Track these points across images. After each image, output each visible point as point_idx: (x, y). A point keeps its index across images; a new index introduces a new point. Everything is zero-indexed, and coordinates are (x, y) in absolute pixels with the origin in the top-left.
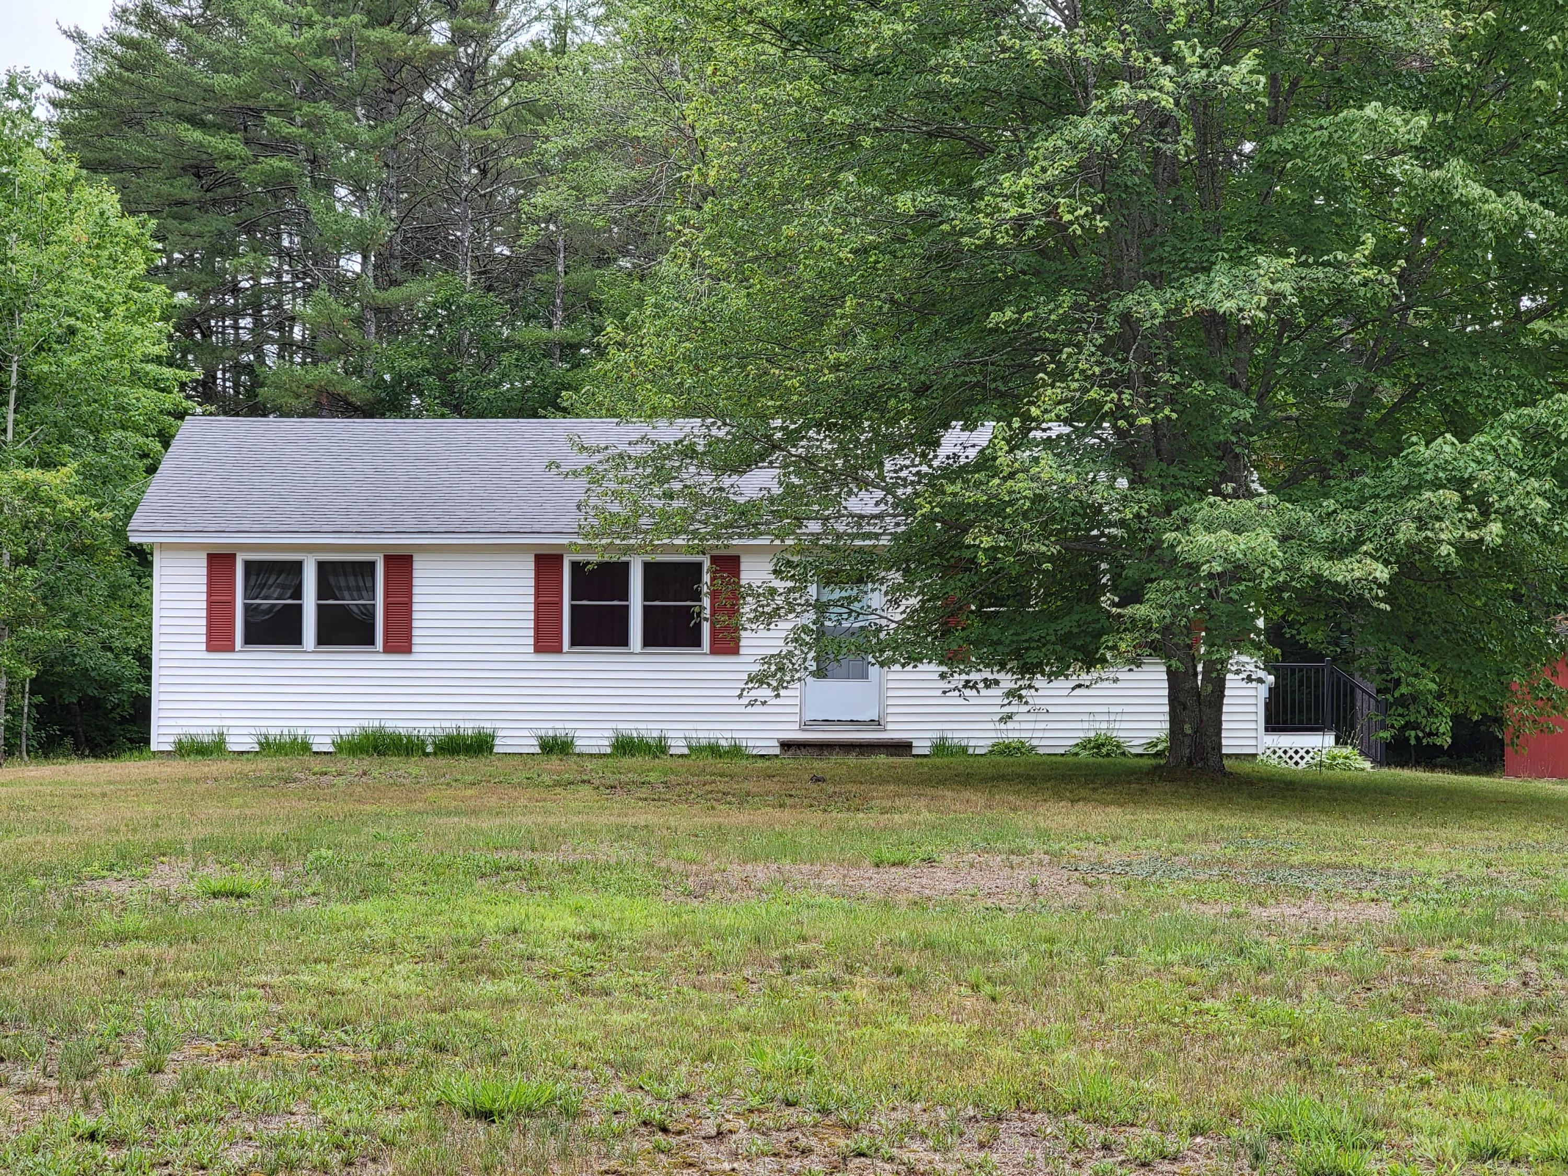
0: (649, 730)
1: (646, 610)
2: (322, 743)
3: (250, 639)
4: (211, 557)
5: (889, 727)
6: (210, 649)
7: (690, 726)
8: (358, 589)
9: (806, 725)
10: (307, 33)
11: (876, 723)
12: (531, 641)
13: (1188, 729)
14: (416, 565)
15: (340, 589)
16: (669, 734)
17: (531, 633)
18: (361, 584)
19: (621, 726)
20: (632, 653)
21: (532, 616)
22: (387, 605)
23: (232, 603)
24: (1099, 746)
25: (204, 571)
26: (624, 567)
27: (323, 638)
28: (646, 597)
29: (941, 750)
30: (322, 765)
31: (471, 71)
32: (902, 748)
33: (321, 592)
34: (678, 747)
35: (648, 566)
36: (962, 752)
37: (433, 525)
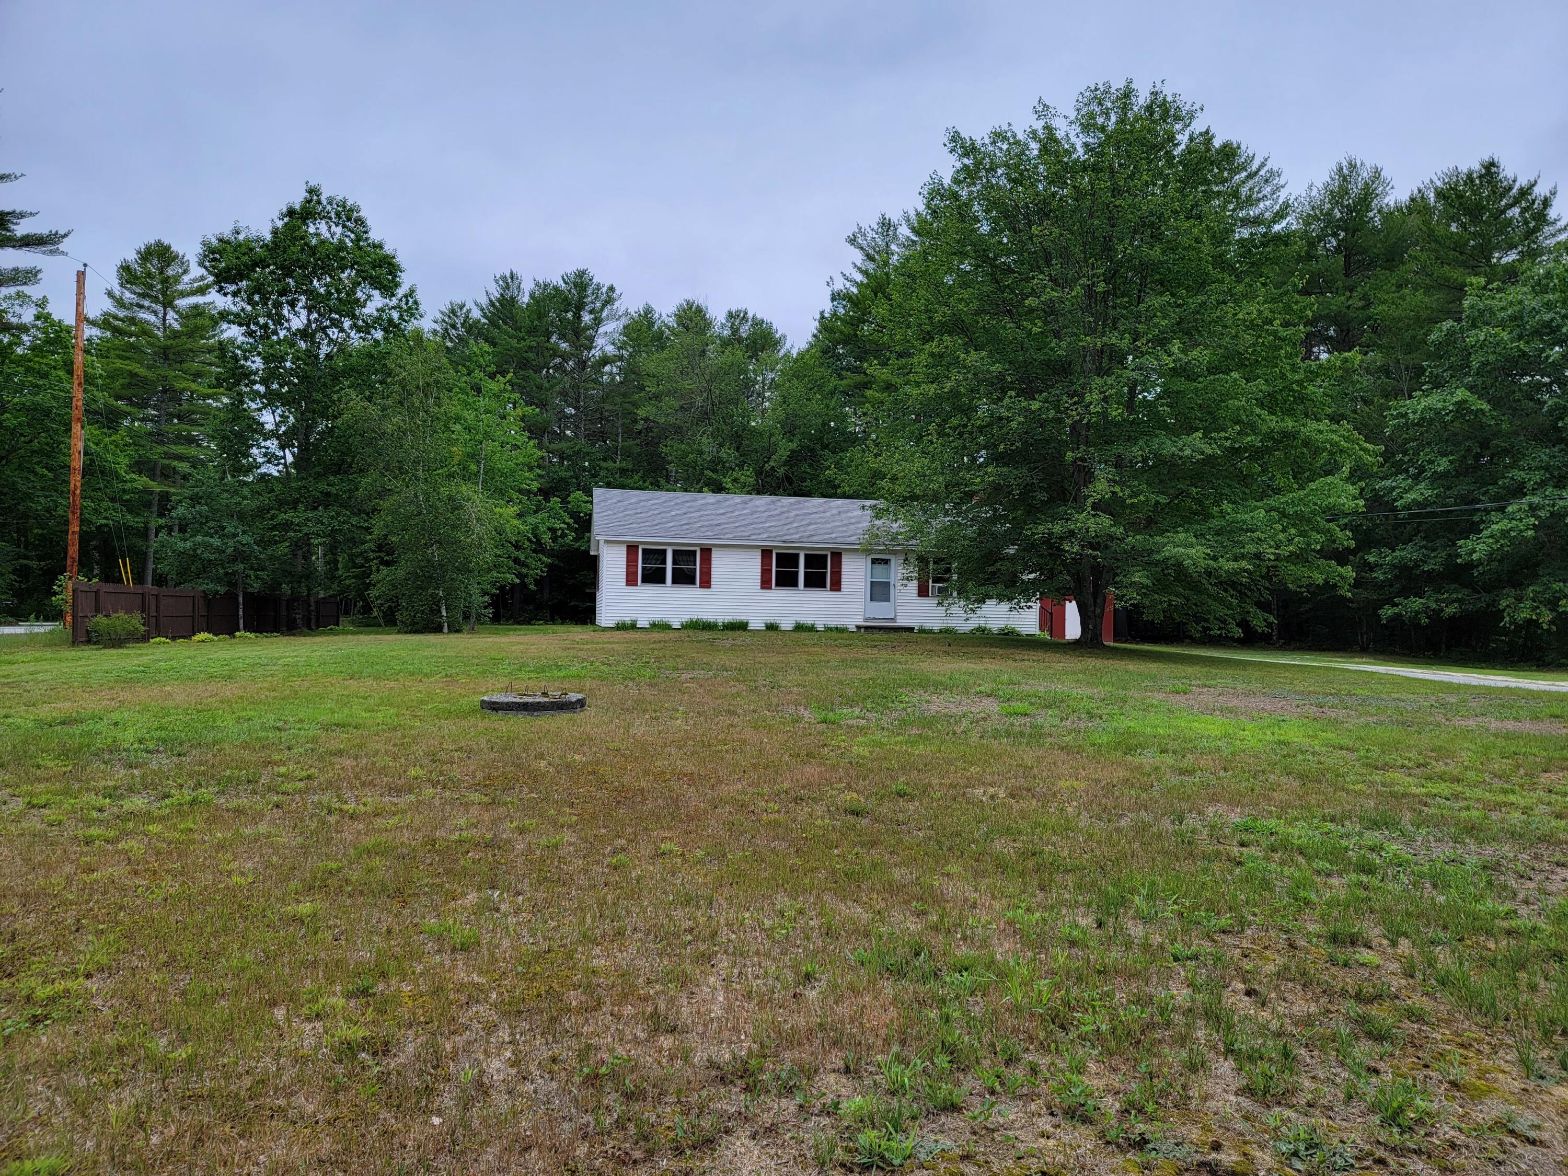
0: (808, 621)
1: (806, 573)
2: (676, 625)
3: (644, 581)
4: (628, 547)
5: (898, 621)
6: (627, 584)
7: (826, 619)
8: (687, 561)
9: (866, 620)
10: (523, 343)
11: (893, 619)
12: (760, 584)
13: (1091, 627)
14: (713, 553)
15: (680, 561)
16: (816, 623)
17: (760, 581)
18: (689, 559)
19: (798, 619)
20: (800, 590)
21: (759, 574)
22: (701, 568)
23: (637, 566)
25: (625, 553)
26: (797, 555)
27: (675, 581)
28: (806, 567)
29: (922, 631)
30: (677, 634)
31: (585, 362)
32: (910, 630)
33: (674, 562)
34: (820, 628)
35: (806, 556)
36: (930, 632)
37: (721, 536)
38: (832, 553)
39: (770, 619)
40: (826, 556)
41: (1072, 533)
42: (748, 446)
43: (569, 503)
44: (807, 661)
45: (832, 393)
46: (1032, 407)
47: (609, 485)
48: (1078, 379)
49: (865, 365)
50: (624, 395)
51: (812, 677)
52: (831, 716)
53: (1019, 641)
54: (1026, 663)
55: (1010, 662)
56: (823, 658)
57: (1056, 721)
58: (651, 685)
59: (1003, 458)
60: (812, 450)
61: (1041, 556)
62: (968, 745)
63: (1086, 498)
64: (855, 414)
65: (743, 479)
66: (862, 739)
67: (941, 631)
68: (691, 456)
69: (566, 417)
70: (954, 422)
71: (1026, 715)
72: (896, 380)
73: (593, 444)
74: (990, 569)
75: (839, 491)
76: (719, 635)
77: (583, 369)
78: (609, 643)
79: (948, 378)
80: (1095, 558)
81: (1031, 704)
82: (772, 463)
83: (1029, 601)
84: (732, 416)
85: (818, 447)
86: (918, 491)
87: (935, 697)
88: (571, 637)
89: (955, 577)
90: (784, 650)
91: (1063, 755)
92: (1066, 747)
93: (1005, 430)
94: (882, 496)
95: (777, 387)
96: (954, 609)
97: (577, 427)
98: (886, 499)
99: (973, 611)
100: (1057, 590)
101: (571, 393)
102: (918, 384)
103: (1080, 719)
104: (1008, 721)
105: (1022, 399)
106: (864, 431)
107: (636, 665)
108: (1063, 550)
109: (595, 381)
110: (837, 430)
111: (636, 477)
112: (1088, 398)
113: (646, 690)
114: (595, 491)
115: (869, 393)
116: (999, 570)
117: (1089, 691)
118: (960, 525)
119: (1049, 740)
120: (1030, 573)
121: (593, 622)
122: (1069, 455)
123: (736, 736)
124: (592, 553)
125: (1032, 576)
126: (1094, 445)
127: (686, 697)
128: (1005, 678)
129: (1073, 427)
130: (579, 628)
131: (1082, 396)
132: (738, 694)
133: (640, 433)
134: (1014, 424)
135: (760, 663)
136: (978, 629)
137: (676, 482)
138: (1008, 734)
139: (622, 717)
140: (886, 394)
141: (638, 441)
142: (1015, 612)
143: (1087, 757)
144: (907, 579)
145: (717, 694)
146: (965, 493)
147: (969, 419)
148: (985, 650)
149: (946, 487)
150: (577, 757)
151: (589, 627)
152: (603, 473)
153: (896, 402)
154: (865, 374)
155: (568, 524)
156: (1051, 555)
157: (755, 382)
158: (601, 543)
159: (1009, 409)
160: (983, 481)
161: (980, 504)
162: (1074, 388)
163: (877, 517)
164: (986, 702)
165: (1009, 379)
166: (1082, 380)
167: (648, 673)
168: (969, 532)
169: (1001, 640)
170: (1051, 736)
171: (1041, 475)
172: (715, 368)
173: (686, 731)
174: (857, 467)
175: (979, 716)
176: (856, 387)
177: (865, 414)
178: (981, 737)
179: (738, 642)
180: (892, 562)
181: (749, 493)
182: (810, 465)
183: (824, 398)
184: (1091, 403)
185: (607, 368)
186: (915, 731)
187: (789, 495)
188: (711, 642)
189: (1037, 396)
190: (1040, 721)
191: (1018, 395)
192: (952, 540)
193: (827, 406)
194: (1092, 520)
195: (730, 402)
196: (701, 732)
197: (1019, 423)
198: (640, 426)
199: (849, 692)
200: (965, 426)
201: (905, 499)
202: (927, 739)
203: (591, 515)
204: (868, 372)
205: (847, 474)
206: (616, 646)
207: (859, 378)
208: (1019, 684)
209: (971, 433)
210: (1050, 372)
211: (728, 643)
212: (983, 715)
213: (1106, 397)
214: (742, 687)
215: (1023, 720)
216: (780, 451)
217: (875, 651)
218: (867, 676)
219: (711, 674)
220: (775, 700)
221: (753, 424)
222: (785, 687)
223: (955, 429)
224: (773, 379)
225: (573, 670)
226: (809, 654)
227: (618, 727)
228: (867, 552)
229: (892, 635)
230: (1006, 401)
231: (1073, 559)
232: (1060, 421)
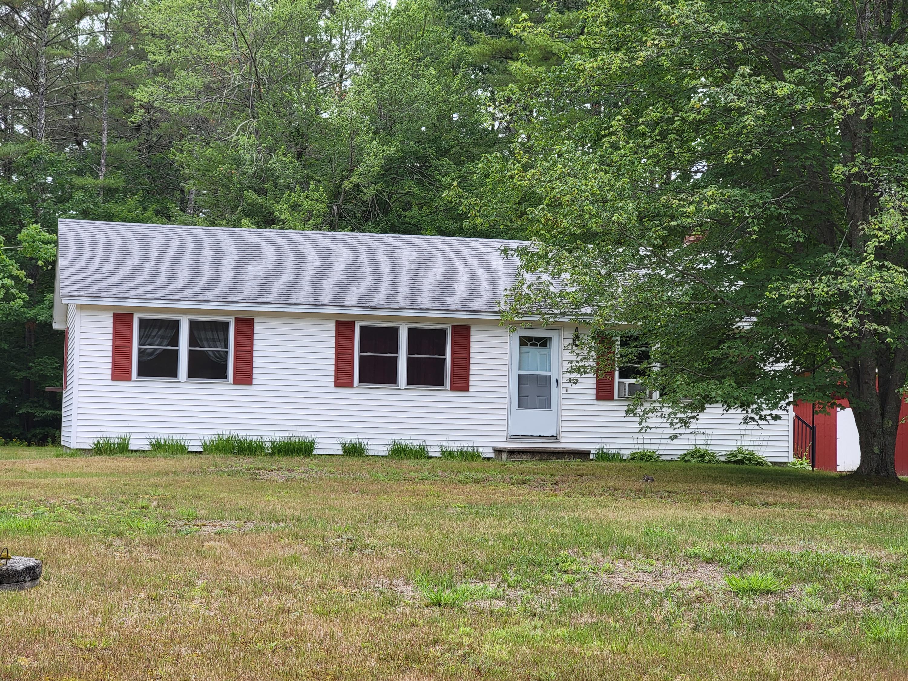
0: (414, 440)
1: (410, 360)
2: (195, 446)
3: (141, 373)
4: (116, 316)
5: (563, 440)
6: (114, 379)
7: (444, 438)
8: (214, 340)
9: (511, 439)
11: (555, 438)
12: (333, 379)
13: (876, 450)
14: (256, 325)
15: (201, 340)
16: (427, 443)
17: (333, 373)
18: (216, 337)
19: (397, 437)
20: (400, 389)
21: (333, 362)
22: (236, 352)
23: (130, 348)
24: (702, 456)
25: (111, 325)
26: (396, 331)
27: (193, 373)
28: (410, 351)
29: (603, 456)
30: (195, 461)
31: (48, 13)
32: (584, 455)
33: (193, 342)
34: (434, 452)
35: (411, 331)
36: (616, 458)
37: (269, 299)
38: (454, 328)
39: (351, 438)
40: (443, 332)
41: (844, 296)
42: (317, 151)
43: (19, 243)
44: (412, 507)
45: (455, 67)
46: (779, 93)
47: (85, 215)
48: (852, 48)
49: (508, 20)
50: (112, 68)
51: (417, 531)
52: (448, 595)
53: (761, 473)
54: (772, 509)
55: (744, 508)
56: (437, 501)
57: (817, 603)
58: (150, 545)
59: (732, 173)
60: (424, 159)
61: (794, 333)
62: (672, 642)
63: (867, 238)
64: (493, 100)
65: (307, 204)
66: (500, 632)
67: (633, 458)
68: (221, 167)
69: (18, 103)
70: (652, 113)
71: (769, 592)
72: (558, 46)
73: (61, 147)
74: (712, 354)
75: (465, 224)
76: (266, 462)
77: (46, 25)
78: (82, 475)
79: (643, 43)
80: (882, 336)
81: (778, 575)
82: (354, 179)
83: (775, 406)
84: (289, 103)
85: (432, 153)
86: (593, 225)
87: (620, 564)
88: (18, 466)
89: (656, 367)
90: (373, 489)
91: (827, 658)
92: (832, 645)
93: (734, 128)
94: (537, 234)
95: (365, 56)
96: (653, 420)
97: (34, 119)
98: (543, 239)
99: (685, 423)
100: (822, 389)
101: (25, 64)
102: (593, 53)
103: (856, 599)
104: (740, 601)
105: (761, 78)
106: (507, 129)
107: (127, 511)
108: (831, 323)
109: (65, 44)
110: (462, 126)
111: (131, 202)
112: (869, 79)
113: (142, 553)
114: (63, 224)
115: (514, 66)
116: (727, 355)
117: (872, 554)
118: (662, 281)
119: (805, 633)
120: (777, 361)
121: (56, 440)
122: (839, 168)
123: (288, 628)
124: (56, 326)
125: (780, 366)
126: (879, 153)
127: (209, 563)
128: (735, 533)
129: (845, 124)
130: (33, 452)
131: (858, 76)
132: (296, 560)
133: (138, 128)
134: (749, 120)
135: (333, 508)
136: (693, 454)
137: (197, 209)
138: (739, 623)
139: (103, 596)
140: (542, 69)
141: (134, 143)
142: (752, 426)
143: (868, 659)
144: (578, 370)
145: (261, 558)
146: (671, 230)
147: (677, 110)
148: (703, 487)
149: (640, 219)
150: (24, 662)
151: (50, 450)
152: (78, 195)
153: (559, 81)
154: (511, 36)
155: (16, 279)
156: (811, 332)
157: (329, 47)
158: (71, 308)
159: (740, 95)
160: (698, 210)
161: (697, 248)
162: (845, 60)
163: (529, 267)
164: (704, 571)
165: (740, 47)
166: (859, 49)
167: (146, 524)
168: (677, 293)
169: (731, 471)
170: (808, 626)
171: (794, 202)
172: (262, 24)
173: (205, 618)
174: (495, 184)
175: (692, 595)
176: (494, 57)
177: (508, 101)
178: (696, 628)
179: (298, 474)
180: (555, 344)
181: (317, 227)
182: (420, 183)
183: (441, 74)
184: (873, 87)
185: (85, 23)
186: (586, 619)
187: (384, 231)
188: (254, 475)
189: (787, 74)
190: (791, 601)
191: (755, 72)
192: (649, 306)
193: (447, 87)
194: (877, 275)
195: (286, 79)
196: (231, 620)
197: (758, 117)
198: (138, 117)
199: (480, 556)
200: (671, 121)
201: (574, 237)
202: (605, 631)
203: (54, 263)
204: (512, 31)
205: (480, 196)
206: (93, 481)
207: (500, 42)
208: (758, 542)
209: (679, 132)
210: (807, 35)
211: (278, 477)
212: (698, 592)
213: (896, 77)
214: (302, 547)
215: (763, 601)
216: (370, 160)
217: (524, 490)
218: (510, 530)
219: (251, 526)
220: (355, 570)
221: (325, 115)
222: (373, 548)
223: (653, 125)
224: (358, 43)
225: (21, 520)
226: (415, 494)
227: (94, 613)
228: (514, 326)
229: (554, 464)
230: (736, 82)
231: (845, 338)
232: (824, 114)
